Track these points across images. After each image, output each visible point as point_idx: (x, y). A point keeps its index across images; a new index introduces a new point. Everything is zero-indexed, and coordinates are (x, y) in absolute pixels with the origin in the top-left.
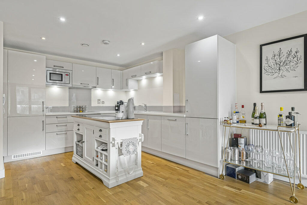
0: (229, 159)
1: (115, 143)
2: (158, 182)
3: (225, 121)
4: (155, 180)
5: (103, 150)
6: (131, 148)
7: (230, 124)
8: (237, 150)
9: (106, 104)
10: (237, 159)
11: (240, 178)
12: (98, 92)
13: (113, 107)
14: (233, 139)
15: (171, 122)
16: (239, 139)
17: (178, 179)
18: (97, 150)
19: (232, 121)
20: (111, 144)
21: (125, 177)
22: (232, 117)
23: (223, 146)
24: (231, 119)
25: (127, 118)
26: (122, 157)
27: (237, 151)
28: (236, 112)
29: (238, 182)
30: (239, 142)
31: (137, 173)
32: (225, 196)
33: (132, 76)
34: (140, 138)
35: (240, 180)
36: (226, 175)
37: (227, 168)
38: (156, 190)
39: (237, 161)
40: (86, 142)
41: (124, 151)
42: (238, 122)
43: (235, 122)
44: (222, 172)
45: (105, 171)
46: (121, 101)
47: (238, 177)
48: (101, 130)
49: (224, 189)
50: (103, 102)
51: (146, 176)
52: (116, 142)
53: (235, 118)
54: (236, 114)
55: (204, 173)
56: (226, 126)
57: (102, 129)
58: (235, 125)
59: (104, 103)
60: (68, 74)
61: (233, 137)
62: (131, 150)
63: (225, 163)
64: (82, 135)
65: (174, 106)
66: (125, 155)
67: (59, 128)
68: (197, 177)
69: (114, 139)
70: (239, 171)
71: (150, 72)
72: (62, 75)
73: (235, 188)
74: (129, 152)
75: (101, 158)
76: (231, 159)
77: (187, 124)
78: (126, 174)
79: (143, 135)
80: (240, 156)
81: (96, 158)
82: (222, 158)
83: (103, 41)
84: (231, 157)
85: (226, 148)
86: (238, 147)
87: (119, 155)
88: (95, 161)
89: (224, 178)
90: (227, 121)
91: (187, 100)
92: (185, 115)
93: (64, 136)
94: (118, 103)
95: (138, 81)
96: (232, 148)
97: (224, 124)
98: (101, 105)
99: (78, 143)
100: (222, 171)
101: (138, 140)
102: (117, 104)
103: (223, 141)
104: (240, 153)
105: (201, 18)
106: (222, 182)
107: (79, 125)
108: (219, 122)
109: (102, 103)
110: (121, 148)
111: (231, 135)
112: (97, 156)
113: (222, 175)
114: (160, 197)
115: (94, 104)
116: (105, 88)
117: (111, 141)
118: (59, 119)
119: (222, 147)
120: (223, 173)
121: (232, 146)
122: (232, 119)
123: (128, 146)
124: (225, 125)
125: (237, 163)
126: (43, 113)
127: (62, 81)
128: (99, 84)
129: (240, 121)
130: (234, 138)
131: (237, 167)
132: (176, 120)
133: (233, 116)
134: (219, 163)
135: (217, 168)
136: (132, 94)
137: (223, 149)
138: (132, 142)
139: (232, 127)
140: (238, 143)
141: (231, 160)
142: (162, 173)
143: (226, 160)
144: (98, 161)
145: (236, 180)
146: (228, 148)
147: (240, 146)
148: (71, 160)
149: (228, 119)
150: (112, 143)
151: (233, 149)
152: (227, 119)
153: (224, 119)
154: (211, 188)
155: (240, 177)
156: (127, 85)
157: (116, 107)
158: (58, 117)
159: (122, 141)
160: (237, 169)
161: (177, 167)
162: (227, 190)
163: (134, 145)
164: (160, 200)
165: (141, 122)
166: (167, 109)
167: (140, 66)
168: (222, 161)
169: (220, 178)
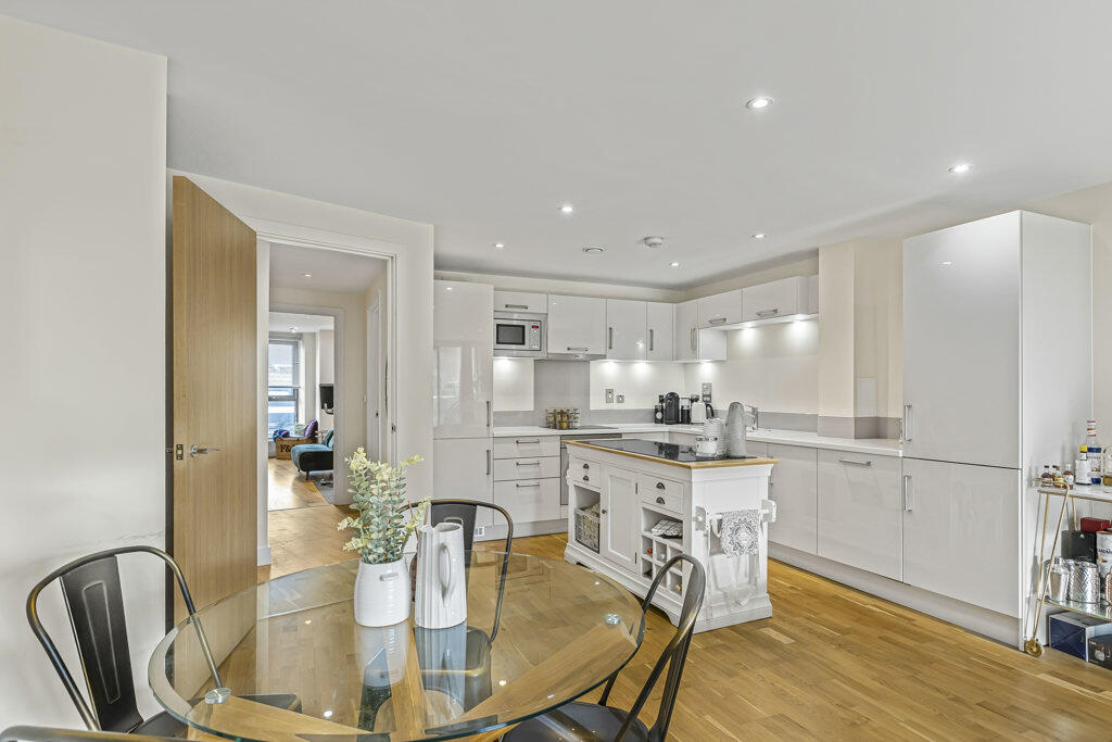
0: (1061, 597)
1: (705, 519)
2: (820, 636)
3: (1045, 476)
4: (811, 631)
5: (664, 536)
6: (744, 536)
7: (1065, 487)
8: (1090, 569)
9: (629, 405)
10: (1089, 596)
11: (1103, 659)
12: (608, 369)
13: (649, 411)
14: (1075, 534)
15: (851, 469)
16: (1099, 535)
17: (880, 638)
18: (648, 534)
19: (1071, 477)
20: (694, 524)
21: (726, 613)
22: (1074, 465)
23: (1038, 554)
24: (1067, 473)
25: (727, 457)
26: (717, 558)
27: (1090, 573)
28: (1090, 450)
29: (1092, 671)
30: (1099, 547)
31: (757, 606)
32: (1044, 699)
33: (711, 322)
34: (767, 511)
35: (1100, 663)
36: (1047, 645)
37: (1054, 626)
38: (821, 656)
39: (1089, 606)
40: (609, 512)
41: (726, 544)
42: (1097, 481)
43: (1088, 480)
44: (1035, 634)
45: (674, 590)
46: (672, 394)
47: (1092, 657)
48: (660, 486)
49: (1041, 682)
50: (621, 399)
51: (779, 617)
52: (708, 518)
53: (1086, 469)
54: (1091, 454)
55: (968, 631)
56: (1048, 493)
57: (665, 483)
58: (1086, 491)
59: (623, 401)
60: (538, 324)
61: (1078, 528)
62: (744, 543)
63: (1045, 608)
64: (599, 494)
65: (856, 419)
66: (729, 554)
67: (522, 469)
68: (946, 640)
69: (701, 511)
70: (1096, 638)
71: (776, 311)
72: (523, 327)
73: (1081, 684)
74: (738, 546)
75: (663, 556)
76: (1068, 596)
77: (909, 478)
78: (728, 606)
79: (774, 503)
80: (1103, 591)
81: (647, 557)
82: (1035, 590)
83: (646, 239)
84: (1068, 590)
85: (1049, 562)
86: (1095, 562)
87: (711, 554)
88: (641, 563)
89: (1039, 651)
90: (1053, 477)
91: (909, 407)
92: (901, 452)
93: (530, 492)
94: (661, 401)
95: (729, 335)
96: (1071, 562)
97: (1043, 486)
98: (615, 406)
99: (582, 513)
100: (1032, 628)
101: (761, 518)
102: (658, 403)
103: (1038, 539)
104: (1103, 581)
105: (961, 169)
106: (1034, 662)
107: (586, 467)
108: (1025, 478)
109: (619, 402)
110: (718, 536)
111: (1071, 522)
112: (650, 552)
113: (1033, 643)
114: (834, 671)
115: (597, 403)
116: (627, 358)
117: (694, 515)
118: (522, 447)
119: (1035, 558)
120: (1037, 637)
121: (1073, 558)
122: (1075, 470)
123: (736, 530)
124: (1046, 489)
125: (1090, 609)
126: (488, 430)
127: (523, 343)
128: (613, 345)
129: (1107, 477)
130: (1083, 531)
131: (1089, 625)
132: (869, 464)
133: (1077, 462)
134: (1023, 606)
135: (1017, 621)
136: (707, 371)
137: (1039, 562)
138: (745, 522)
139: (1072, 496)
140: (1096, 550)
141: (1068, 599)
142: (826, 616)
143: (1047, 597)
144: (651, 564)
145: (1087, 663)
146: (1057, 561)
147: (1105, 558)
148: (563, 555)
149: (1059, 473)
150: (697, 519)
151: (1077, 565)
152: (1051, 471)
153: (1042, 471)
154: (994, 671)
155: (1101, 656)
156: (694, 347)
157: (656, 411)
158: (521, 440)
159: (720, 517)
160: (1090, 631)
161: (874, 606)
162: (1051, 686)
163: (750, 528)
164: (837, 678)
165: (767, 470)
166: (831, 426)
167: (739, 291)
168: (1033, 602)
169: (1025, 652)
